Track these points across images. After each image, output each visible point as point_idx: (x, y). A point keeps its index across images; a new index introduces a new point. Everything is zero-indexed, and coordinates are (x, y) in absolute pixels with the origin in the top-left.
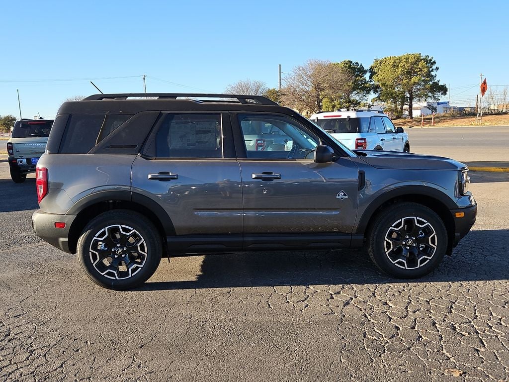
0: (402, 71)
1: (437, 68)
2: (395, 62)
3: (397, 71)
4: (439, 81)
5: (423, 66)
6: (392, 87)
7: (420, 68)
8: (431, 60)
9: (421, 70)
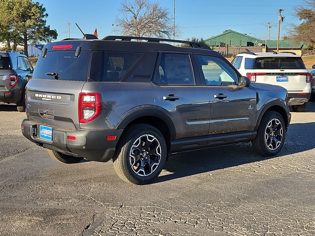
0: (17, 14)
1: (47, 15)
2: (9, 5)
3: (12, 13)
4: (49, 26)
5: (35, 11)
6: (8, 27)
7: (33, 13)
8: (41, 7)
9: (34, 15)
